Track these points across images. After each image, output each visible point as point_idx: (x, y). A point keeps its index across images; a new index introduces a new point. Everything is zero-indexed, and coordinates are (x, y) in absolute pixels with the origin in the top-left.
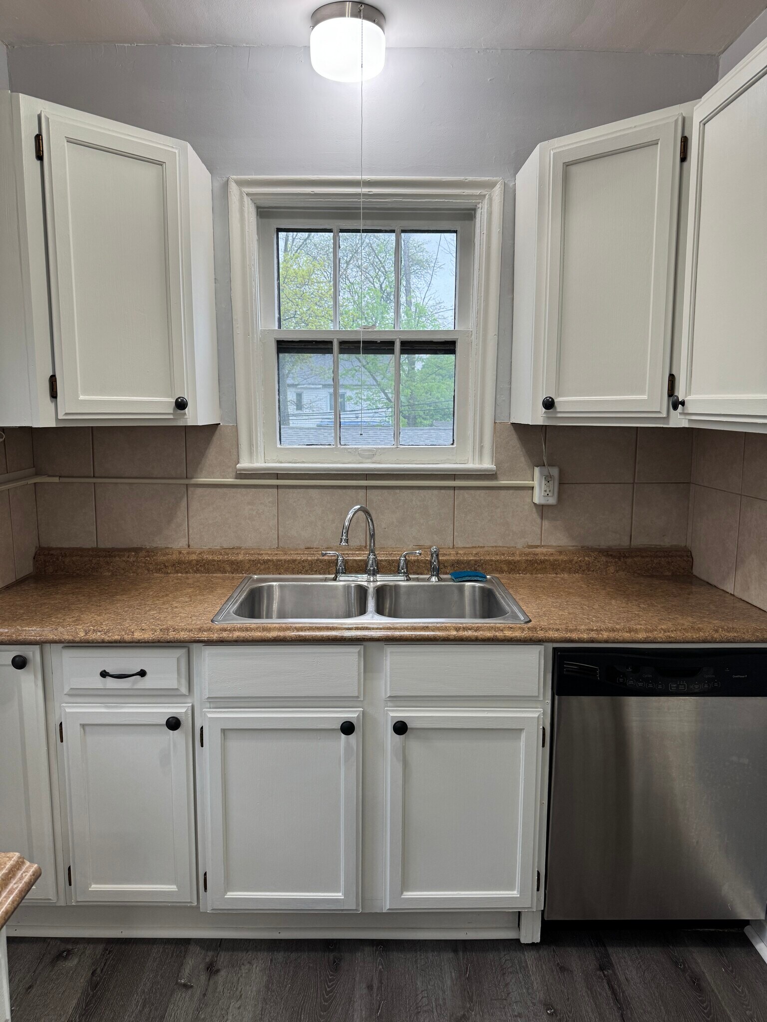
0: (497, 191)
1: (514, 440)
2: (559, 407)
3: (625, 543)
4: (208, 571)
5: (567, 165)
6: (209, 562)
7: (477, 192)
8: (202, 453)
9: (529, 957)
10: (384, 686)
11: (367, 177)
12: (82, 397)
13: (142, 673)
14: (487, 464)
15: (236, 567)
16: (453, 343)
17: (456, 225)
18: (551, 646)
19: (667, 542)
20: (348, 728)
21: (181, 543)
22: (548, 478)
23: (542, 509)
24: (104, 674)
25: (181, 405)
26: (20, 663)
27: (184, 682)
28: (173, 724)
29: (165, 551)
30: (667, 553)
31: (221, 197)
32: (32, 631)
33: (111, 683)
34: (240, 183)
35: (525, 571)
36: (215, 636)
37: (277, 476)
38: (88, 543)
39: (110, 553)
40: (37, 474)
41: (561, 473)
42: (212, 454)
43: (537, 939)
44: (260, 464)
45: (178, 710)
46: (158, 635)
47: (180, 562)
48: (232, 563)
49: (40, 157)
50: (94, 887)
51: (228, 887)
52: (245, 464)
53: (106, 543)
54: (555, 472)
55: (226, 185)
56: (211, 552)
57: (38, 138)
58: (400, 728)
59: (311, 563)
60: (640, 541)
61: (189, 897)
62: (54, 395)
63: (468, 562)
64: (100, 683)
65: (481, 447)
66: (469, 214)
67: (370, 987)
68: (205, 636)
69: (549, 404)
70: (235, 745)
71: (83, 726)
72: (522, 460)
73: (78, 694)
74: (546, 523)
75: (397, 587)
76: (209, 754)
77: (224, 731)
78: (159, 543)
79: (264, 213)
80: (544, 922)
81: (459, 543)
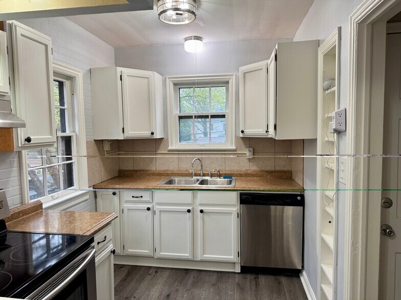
0: (234, 77)
1: (241, 141)
2: (245, 133)
3: (273, 169)
4: (160, 176)
5: (245, 73)
6: (161, 173)
7: (229, 77)
8: (160, 145)
9: (237, 276)
10: (198, 201)
11: (197, 75)
12: (130, 132)
13: (142, 197)
14: (234, 147)
15: (168, 175)
16: (225, 115)
17: (225, 85)
18: (239, 192)
19: (285, 169)
20: (189, 211)
21: (154, 169)
22: (250, 151)
23: (249, 159)
24: (133, 197)
25: (152, 134)
26: (114, 194)
27: (151, 199)
28: (148, 209)
29: (150, 171)
30: (284, 172)
31: (164, 81)
32: (117, 186)
33: (135, 199)
34: (168, 78)
35: (244, 176)
36: (158, 188)
37: (178, 151)
38: (131, 168)
39: (136, 171)
40: (120, 151)
41: (253, 149)
42: (162, 145)
43: (240, 272)
44: (174, 148)
45: (150, 206)
46: (145, 187)
47: (154, 173)
48: (166, 174)
49: (121, 80)
50: (129, 250)
51: (161, 251)
52: (170, 148)
53: (135, 169)
54: (252, 149)
55: (166, 78)
56: (161, 171)
57: (121, 76)
58: (202, 211)
59: (187, 174)
60: (278, 168)
61: (151, 254)
62: (123, 132)
63: (229, 174)
64: (132, 199)
65: (232, 143)
66: (227, 82)
67: (194, 278)
68: (156, 188)
69: (242, 132)
70: (163, 215)
71: (128, 209)
72: (243, 146)
73: (127, 202)
74: (251, 163)
75: (207, 180)
76: (157, 217)
77: (160, 211)
78: (148, 169)
79: (175, 84)
80: (241, 266)
81: (227, 169)
